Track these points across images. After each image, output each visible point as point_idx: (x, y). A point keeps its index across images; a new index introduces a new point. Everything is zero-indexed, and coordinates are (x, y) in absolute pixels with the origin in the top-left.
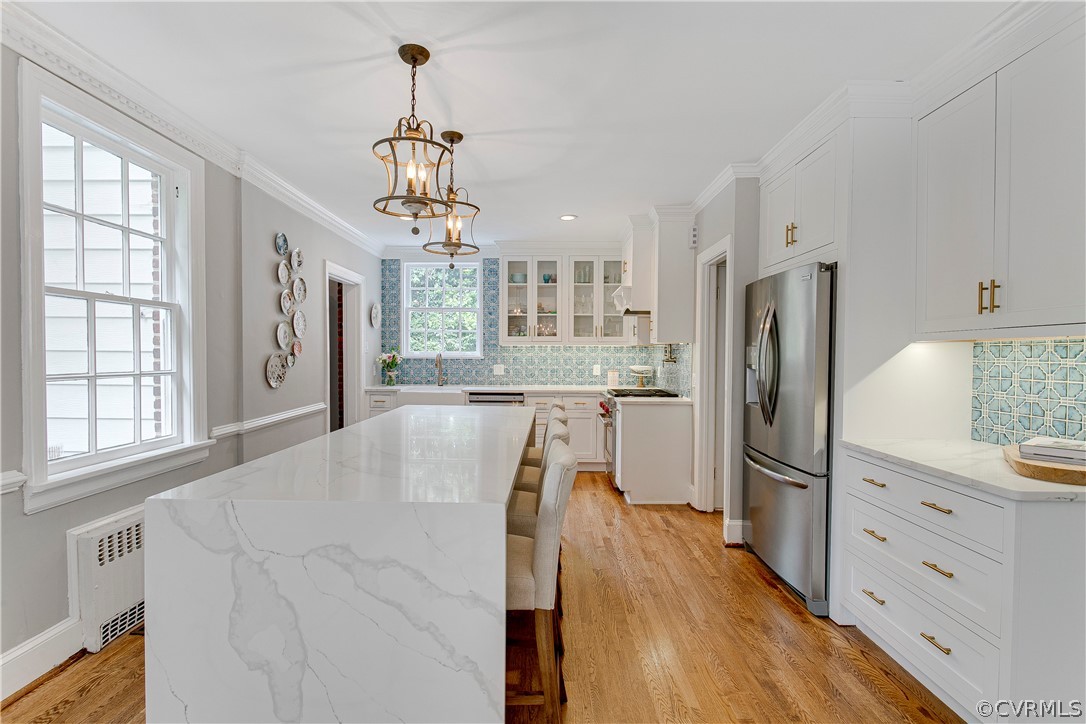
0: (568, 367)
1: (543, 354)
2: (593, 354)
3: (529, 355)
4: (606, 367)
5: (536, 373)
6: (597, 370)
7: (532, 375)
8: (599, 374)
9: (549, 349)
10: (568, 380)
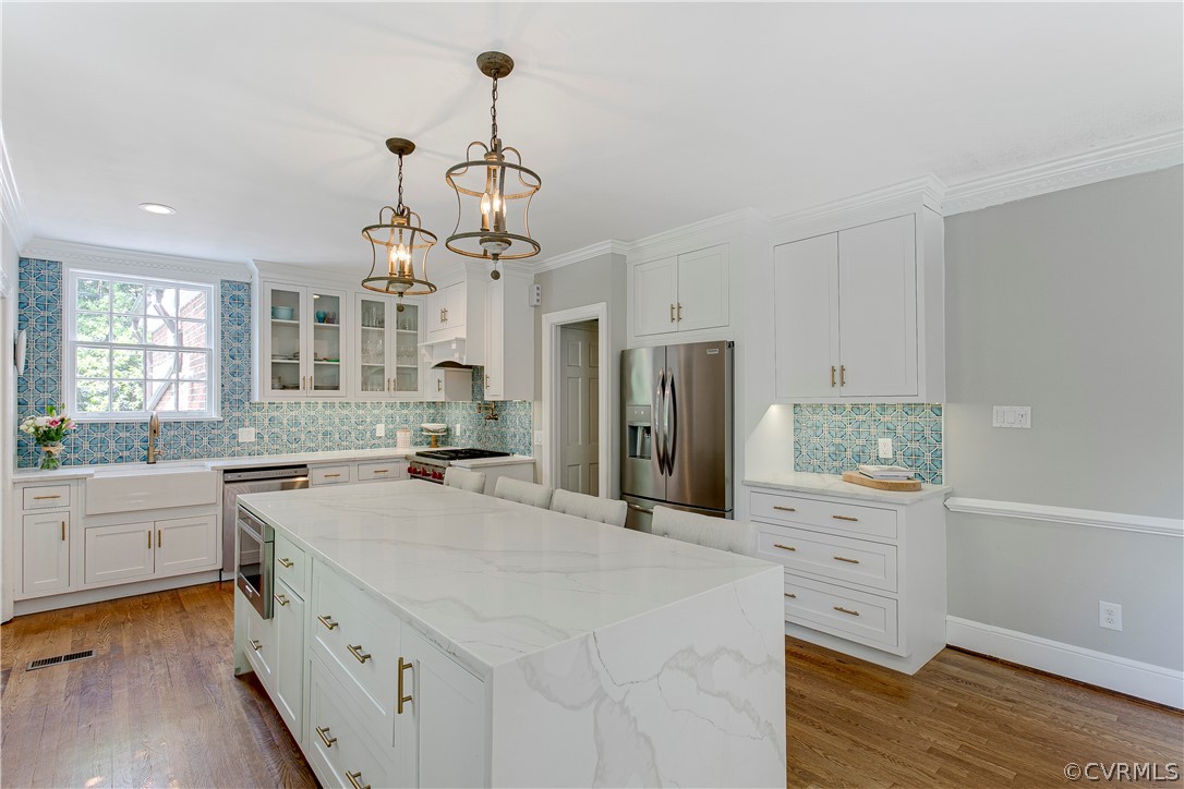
0: (345, 428)
1: (313, 413)
2: (376, 412)
3: (293, 413)
4: (391, 426)
5: (303, 437)
6: (380, 430)
7: (297, 441)
8: (383, 435)
9: (320, 406)
10: (344, 443)
